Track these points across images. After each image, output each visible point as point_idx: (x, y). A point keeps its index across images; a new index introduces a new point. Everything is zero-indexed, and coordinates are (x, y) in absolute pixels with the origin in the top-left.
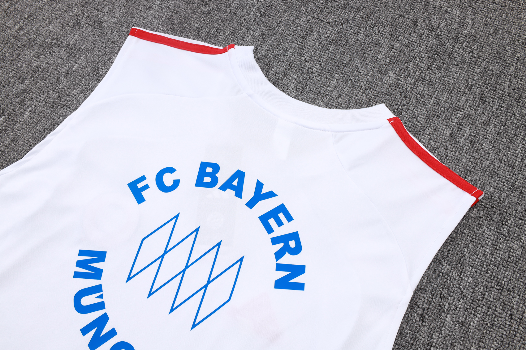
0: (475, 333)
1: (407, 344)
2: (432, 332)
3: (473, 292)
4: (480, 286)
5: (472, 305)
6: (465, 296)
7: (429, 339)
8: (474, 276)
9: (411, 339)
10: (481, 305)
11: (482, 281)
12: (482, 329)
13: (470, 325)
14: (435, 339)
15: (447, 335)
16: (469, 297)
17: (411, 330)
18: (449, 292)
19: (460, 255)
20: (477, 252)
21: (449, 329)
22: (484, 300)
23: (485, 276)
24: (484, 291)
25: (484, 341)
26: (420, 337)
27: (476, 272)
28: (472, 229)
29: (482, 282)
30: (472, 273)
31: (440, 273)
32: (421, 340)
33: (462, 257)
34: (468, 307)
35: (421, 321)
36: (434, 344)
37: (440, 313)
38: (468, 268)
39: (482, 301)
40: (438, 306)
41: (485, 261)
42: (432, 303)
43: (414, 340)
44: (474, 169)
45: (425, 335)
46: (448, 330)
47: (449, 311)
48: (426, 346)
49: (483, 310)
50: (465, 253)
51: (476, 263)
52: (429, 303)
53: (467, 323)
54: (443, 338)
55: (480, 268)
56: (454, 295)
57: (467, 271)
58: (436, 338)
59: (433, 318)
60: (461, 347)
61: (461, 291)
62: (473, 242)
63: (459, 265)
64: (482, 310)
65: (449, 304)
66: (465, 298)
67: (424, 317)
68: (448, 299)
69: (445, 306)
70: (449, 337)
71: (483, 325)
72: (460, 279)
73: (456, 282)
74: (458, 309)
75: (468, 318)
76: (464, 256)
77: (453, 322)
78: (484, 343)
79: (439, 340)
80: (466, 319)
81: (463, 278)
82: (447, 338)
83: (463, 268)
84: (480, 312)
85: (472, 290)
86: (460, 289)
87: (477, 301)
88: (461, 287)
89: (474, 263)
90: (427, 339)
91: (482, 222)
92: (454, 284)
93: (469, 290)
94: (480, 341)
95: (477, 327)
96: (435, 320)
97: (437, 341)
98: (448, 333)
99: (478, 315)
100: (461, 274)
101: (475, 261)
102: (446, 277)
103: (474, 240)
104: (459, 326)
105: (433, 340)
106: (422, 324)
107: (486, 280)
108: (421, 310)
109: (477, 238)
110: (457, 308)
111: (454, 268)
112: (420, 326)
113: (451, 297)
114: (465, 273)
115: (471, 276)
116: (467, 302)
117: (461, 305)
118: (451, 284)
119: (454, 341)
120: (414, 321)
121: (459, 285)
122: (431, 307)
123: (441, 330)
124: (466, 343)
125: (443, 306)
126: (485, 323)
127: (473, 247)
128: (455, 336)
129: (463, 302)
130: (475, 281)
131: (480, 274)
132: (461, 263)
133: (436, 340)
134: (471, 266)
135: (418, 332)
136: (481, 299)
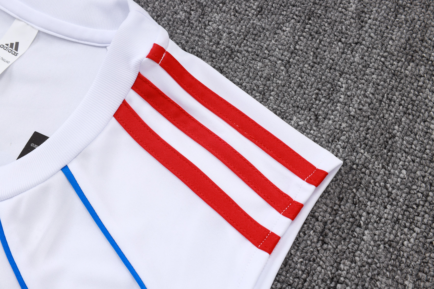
0: (411, 257)
1: (297, 280)
2: (339, 259)
3: (409, 193)
4: (419, 183)
5: (407, 213)
6: (394, 200)
7: (333, 271)
8: (410, 167)
9: (303, 271)
10: (422, 213)
11: (423, 174)
12: (423, 251)
13: (403, 245)
14: (344, 270)
15: (364, 264)
16: (401, 200)
17: (303, 258)
18: (368, 195)
19: (387, 135)
20: (416, 130)
21: (367, 253)
22: (427, 204)
23: (429, 167)
24: (427, 190)
25: (426, 270)
26: (319, 269)
27: (414, 161)
28: (406, 94)
29: (424, 177)
30: (406, 163)
31: (354, 164)
32: (320, 272)
33: (390, 138)
34: (400, 216)
35: (320, 243)
36: (342, 279)
37: (352, 229)
38: (399, 155)
39: (423, 206)
40: (350, 218)
41: (428, 144)
42: (340, 213)
43: (308, 273)
44: (411, 4)
45: (327, 264)
46: (365, 254)
47: (368, 224)
48: (328, 282)
49: (425, 221)
50: (395, 131)
51: (413, 146)
52: (334, 212)
53: (398, 243)
54: (357, 268)
55: (420, 154)
56: (376, 199)
57: (397, 161)
58: (346, 268)
59: (341, 236)
60: (387, 282)
61: (389, 192)
62: (409, 114)
63: (385, 151)
64: (422, 221)
65: (368, 213)
66: (394, 203)
67: (326, 235)
68: (366, 206)
69: (361, 216)
70: (367, 267)
71: (424, 244)
72: (387, 172)
73: (379, 178)
74: (383, 220)
75: (399, 234)
76: (394, 136)
77: (375, 241)
78: (426, 273)
79: (351, 271)
80: (396, 236)
81: (392, 171)
82: (363, 268)
83: (392, 156)
84: (419, 224)
85: (407, 190)
86: (387, 189)
87: (415, 206)
88: (388, 185)
89: (409, 146)
90: (331, 271)
91: (424, 83)
92: (377, 180)
93: (401, 190)
94: (420, 271)
95: (415, 247)
96: (345, 239)
97: (347, 273)
98: (365, 259)
99: (417, 229)
100: (388, 165)
101: (412, 144)
102: (363, 170)
103: (410, 111)
104: (385, 247)
105: (340, 272)
106: (321, 246)
107: (430, 174)
108: (321, 224)
109: (415, 108)
110: (381, 218)
111: (377, 156)
112: (318, 251)
113: (371, 201)
114: (394, 163)
115: (405, 167)
116: (398, 209)
117: (389, 214)
118: (372, 181)
119: (376, 272)
120: (309, 242)
121: (385, 182)
122: (338, 218)
123: (354, 256)
124: (397, 274)
125: (357, 217)
126: (429, 240)
127: (408, 121)
128: (378, 265)
129: (391, 210)
130: (412, 175)
131: (420, 164)
132: (388, 147)
133: (345, 272)
134: (405, 152)
135: (314, 260)
136: (421, 203)
